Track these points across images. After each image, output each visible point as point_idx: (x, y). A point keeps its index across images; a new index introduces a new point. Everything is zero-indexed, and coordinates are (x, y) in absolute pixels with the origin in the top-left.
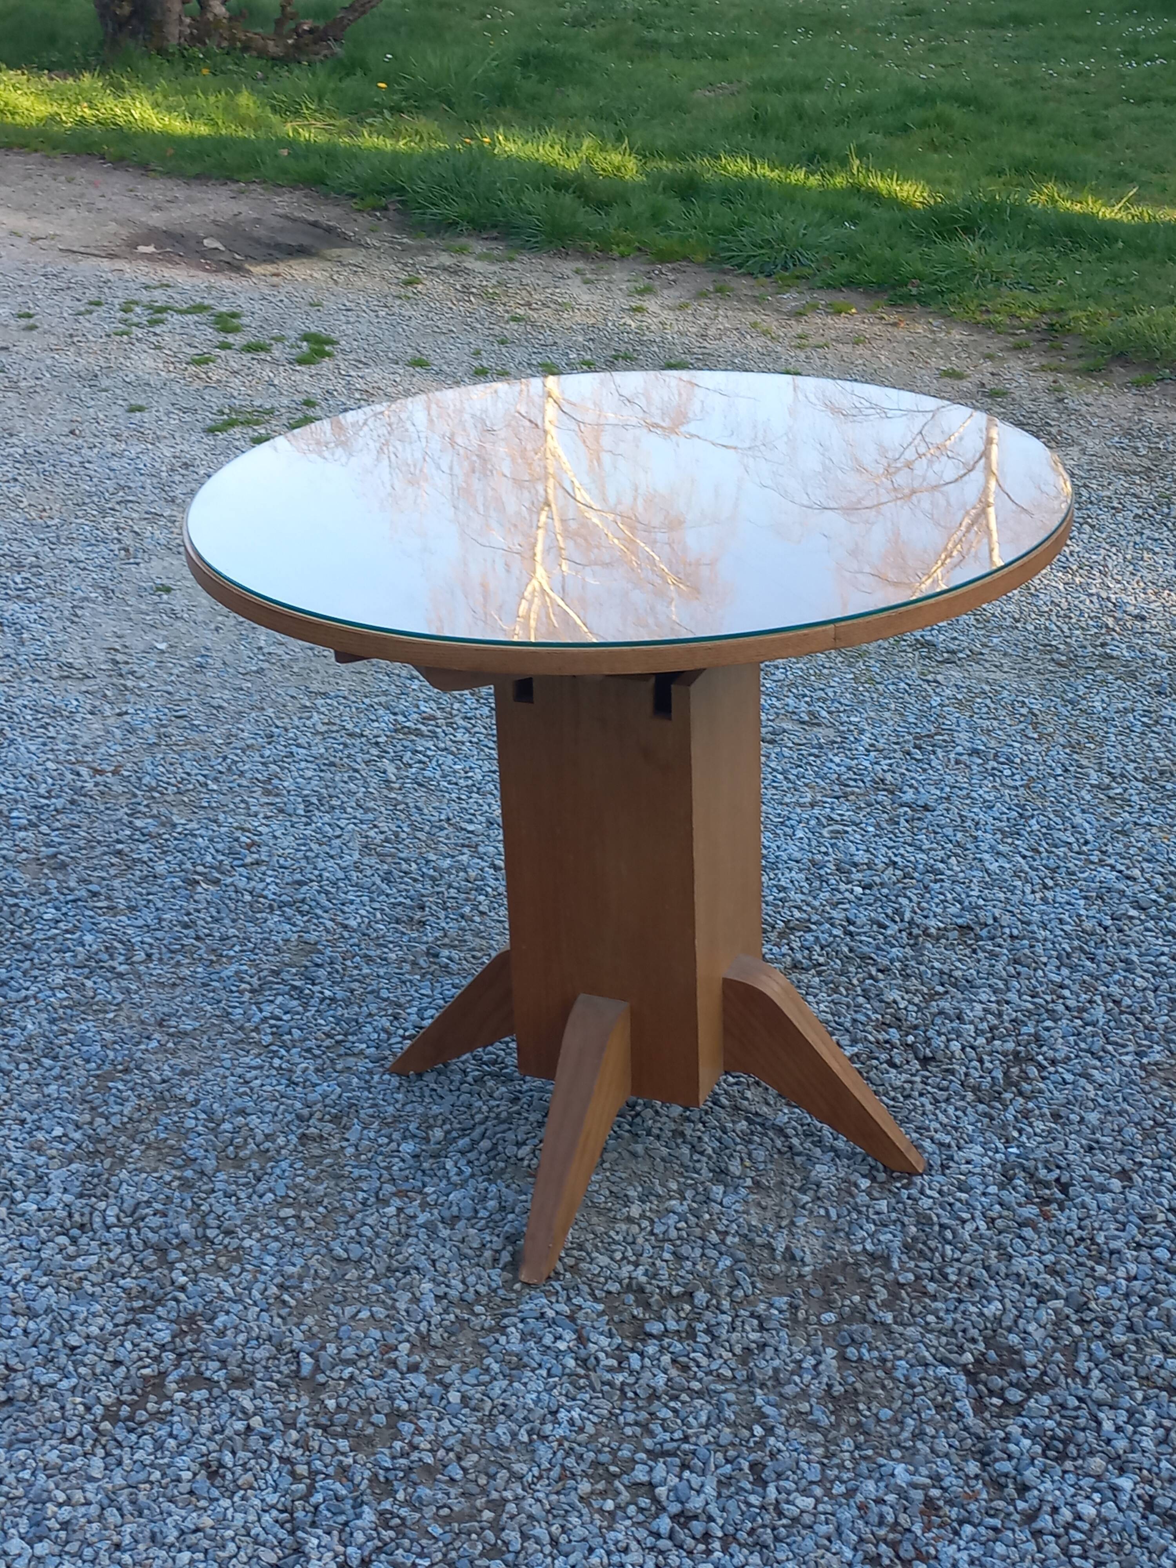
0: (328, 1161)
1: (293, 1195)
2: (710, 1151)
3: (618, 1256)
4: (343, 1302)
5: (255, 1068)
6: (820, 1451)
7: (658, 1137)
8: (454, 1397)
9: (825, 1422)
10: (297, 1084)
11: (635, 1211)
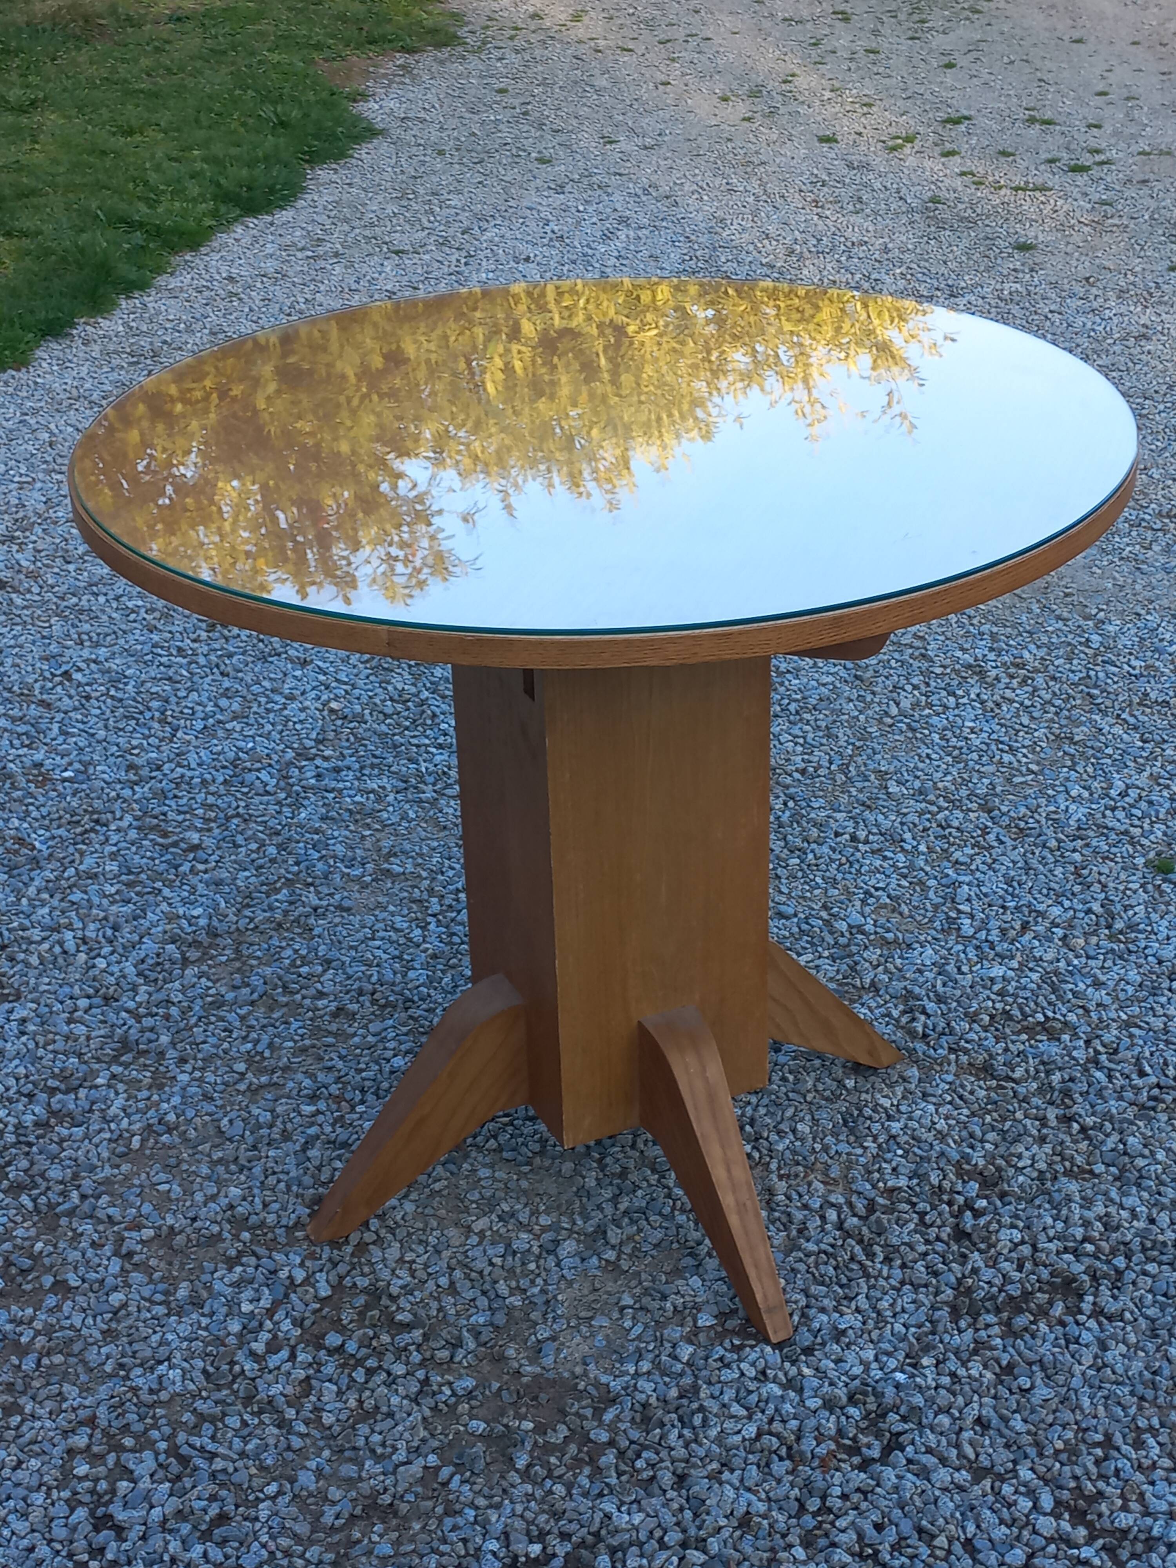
0: (330, 1040)
1: (267, 1054)
2: (622, 1207)
3: (409, 1257)
4: (167, 1168)
5: (397, 930)
6: (284, 1542)
7: (602, 1167)
8: (116, 1298)
9: (328, 1519)
10: (402, 959)
11: (481, 1224)
